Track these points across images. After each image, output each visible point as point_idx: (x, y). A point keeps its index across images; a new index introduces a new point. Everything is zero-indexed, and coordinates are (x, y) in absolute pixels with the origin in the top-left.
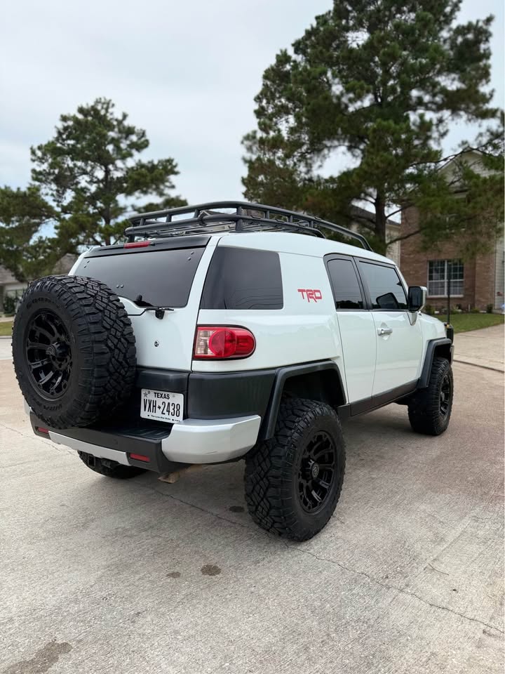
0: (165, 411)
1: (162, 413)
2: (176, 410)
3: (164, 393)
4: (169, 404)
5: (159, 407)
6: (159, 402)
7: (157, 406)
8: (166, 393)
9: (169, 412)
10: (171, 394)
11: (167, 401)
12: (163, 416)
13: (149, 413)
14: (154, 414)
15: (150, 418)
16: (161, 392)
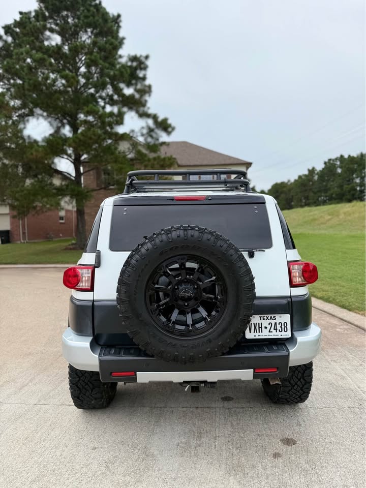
0: (272, 330)
1: (269, 332)
2: (283, 327)
3: (270, 316)
4: (276, 323)
5: (266, 328)
6: (265, 323)
7: (263, 327)
8: (273, 316)
9: (276, 329)
10: (277, 316)
11: (273, 322)
12: (270, 334)
13: (255, 334)
14: (260, 334)
15: (257, 337)
16: (267, 316)
